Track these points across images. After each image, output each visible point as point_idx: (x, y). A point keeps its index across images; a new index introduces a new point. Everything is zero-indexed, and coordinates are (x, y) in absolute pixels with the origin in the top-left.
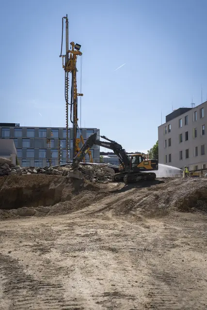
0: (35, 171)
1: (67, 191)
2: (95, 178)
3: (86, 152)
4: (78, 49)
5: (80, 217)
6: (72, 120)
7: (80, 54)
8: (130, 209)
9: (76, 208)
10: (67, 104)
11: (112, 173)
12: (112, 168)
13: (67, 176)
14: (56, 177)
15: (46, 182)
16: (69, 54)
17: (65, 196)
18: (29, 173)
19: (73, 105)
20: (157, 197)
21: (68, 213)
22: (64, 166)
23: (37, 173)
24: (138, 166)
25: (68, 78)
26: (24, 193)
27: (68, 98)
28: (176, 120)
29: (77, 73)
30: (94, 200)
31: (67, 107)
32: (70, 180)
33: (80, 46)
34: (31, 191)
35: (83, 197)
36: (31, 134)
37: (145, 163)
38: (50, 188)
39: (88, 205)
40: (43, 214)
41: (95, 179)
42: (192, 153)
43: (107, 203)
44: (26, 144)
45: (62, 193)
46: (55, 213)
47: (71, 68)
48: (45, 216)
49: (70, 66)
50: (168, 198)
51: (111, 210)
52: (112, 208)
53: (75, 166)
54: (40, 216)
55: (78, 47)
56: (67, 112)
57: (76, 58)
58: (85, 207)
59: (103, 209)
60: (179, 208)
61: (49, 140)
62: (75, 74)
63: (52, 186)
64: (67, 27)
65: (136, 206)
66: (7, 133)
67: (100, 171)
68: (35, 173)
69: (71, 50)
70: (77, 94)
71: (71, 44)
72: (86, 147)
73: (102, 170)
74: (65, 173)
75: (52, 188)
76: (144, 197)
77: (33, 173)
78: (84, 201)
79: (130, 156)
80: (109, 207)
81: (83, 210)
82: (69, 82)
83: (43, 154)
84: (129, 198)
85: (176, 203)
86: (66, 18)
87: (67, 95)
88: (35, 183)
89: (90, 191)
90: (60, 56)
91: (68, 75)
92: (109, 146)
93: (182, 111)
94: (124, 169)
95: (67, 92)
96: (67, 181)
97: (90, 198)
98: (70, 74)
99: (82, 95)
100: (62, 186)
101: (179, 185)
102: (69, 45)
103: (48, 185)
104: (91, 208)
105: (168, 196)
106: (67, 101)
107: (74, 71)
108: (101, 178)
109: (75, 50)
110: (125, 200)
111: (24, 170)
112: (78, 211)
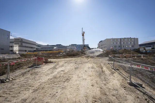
1: (81, 54)
7: (85, 33)
16: (83, 33)
19: (83, 41)
23: (77, 51)
28: (100, 43)
36: (78, 46)
39: (82, 56)
42: (103, 48)
44: (78, 47)
66: (75, 46)
70: (84, 39)
74: (81, 51)
88: (76, 53)
93: (101, 41)
103: (78, 53)
107: (84, 36)
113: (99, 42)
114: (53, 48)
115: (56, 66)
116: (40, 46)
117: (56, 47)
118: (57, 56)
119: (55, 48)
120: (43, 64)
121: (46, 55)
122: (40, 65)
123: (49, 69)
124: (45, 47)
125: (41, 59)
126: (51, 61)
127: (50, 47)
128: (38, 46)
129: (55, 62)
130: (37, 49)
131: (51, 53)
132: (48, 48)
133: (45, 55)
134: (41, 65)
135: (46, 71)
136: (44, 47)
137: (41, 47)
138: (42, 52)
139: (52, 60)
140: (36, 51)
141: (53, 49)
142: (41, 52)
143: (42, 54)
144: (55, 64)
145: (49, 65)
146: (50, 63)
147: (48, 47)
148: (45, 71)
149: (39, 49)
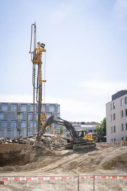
0: (11, 141)
1: (33, 156)
2: (53, 146)
3: (46, 128)
4: (43, 47)
5: (41, 172)
6: (38, 100)
7: (45, 51)
8: (73, 168)
9: (39, 167)
10: (34, 88)
11: (65, 143)
12: (65, 139)
13: (33, 145)
14: (26, 146)
15: (18, 149)
16: (36, 51)
17: (32, 160)
18: (6, 143)
19: (38, 89)
20: (92, 160)
21: (34, 170)
22: (31, 137)
23: (12, 143)
24: (83, 139)
25: (35, 69)
26: (4, 157)
27: (35, 84)
28: (119, 99)
29: (42, 65)
30: (50, 162)
31: (34, 90)
32: (35, 148)
33: (45, 45)
34: (8, 155)
35: (44, 160)
37: (88, 136)
38: (21, 153)
39: (47, 165)
40: (18, 170)
41: (52, 148)
43: (59, 164)
45: (30, 157)
46: (26, 170)
47: (37, 61)
48: (20, 171)
49: (37, 60)
50: (99, 161)
51: (61, 169)
52: (62, 167)
53: (38, 138)
54: (17, 172)
55: (43, 46)
56: (34, 94)
57: (41, 54)
58: (44, 166)
59: (56, 168)
60: (104, 167)
61: (19, 113)
62: (41, 66)
63: (23, 152)
64: (35, 32)
65: (77, 166)
67: (57, 141)
68: (11, 142)
69: (38, 48)
70: (41, 81)
71: (38, 43)
72: (47, 125)
73: (58, 141)
74: (32, 143)
75: (23, 153)
76: (84, 160)
77: (9, 142)
78: (44, 163)
79: (77, 131)
80: (60, 166)
81: (43, 168)
82: (36, 72)
83: (14, 125)
84: (74, 161)
85: (103, 164)
86: (34, 25)
87: (34, 81)
88: (11, 150)
89: (49, 156)
90: (29, 53)
91: (35, 67)
92: (63, 124)
94: (74, 140)
95: (34, 79)
96: (34, 149)
97: (48, 160)
98: (37, 66)
99: (45, 81)
100: (30, 153)
101: (110, 152)
102: (37, 44)
103: (20, 152)
104: (49, 167)
105: (99, 160)
106: (34, 86)
107: (40, 64)
108: (57, 147)
109: (41, 48)
110: (71, 162)
111: (3, 140)
112: (40, 169)
113: (114, 97)
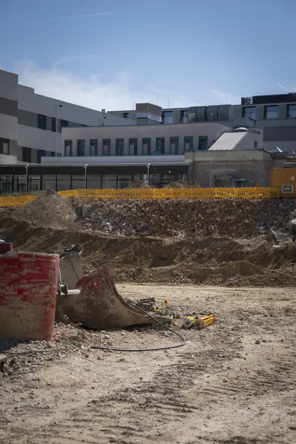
114: (204, 144)
115: (190, 368)
116: (65, 123)
117: (238, 137)
118: (249, 244)
119: (227, 141)
120: (59, 330)
121: (117, 226)
122: (21, 348)
123: (97, 394)
124: (113, 133)
125: (29, 277)
126: (147, 304)
127: (169, 130)
128: (42, 122)
129: (198, 326)
130: (26, 154)
131: (175, 214)
132: (147, 146)
133: (107, 231)
134: (32, 346)
135: (59, 415)
136: (100, 134)
137: (67, 133)
138: (75, 193)
139: (164, 294)
140: (22, 178)
141: (200, 156)
142: (64, 195)
143: (79, 211)
144: (192, 344)
145: (113, 357)
146: (130, 328)
147: (142, 132)
148: (44, 421)
149: (46, 161)
